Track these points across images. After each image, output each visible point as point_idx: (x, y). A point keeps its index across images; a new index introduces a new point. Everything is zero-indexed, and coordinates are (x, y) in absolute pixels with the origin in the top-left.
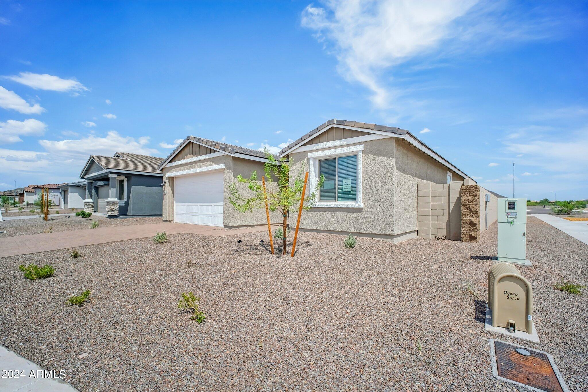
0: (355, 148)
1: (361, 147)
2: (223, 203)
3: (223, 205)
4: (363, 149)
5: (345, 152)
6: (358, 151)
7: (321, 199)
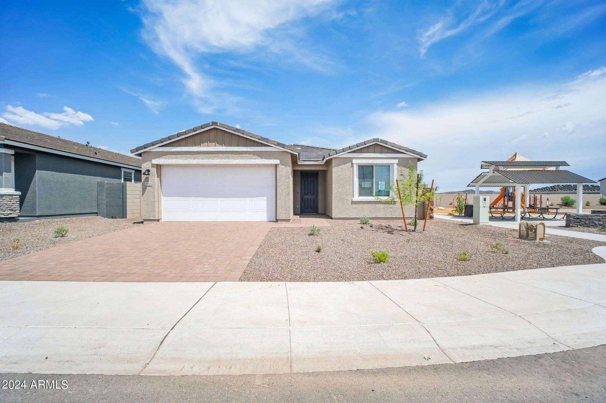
0: (392, 161)
1: (396, 161)
2: (266, 198)
3: (266, 199)
4: (397, 162)
5: (384, 162)
6: (394, 163)
7: (360, 194)
